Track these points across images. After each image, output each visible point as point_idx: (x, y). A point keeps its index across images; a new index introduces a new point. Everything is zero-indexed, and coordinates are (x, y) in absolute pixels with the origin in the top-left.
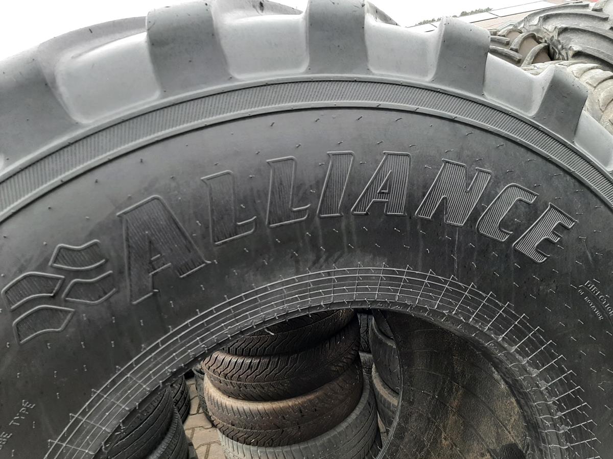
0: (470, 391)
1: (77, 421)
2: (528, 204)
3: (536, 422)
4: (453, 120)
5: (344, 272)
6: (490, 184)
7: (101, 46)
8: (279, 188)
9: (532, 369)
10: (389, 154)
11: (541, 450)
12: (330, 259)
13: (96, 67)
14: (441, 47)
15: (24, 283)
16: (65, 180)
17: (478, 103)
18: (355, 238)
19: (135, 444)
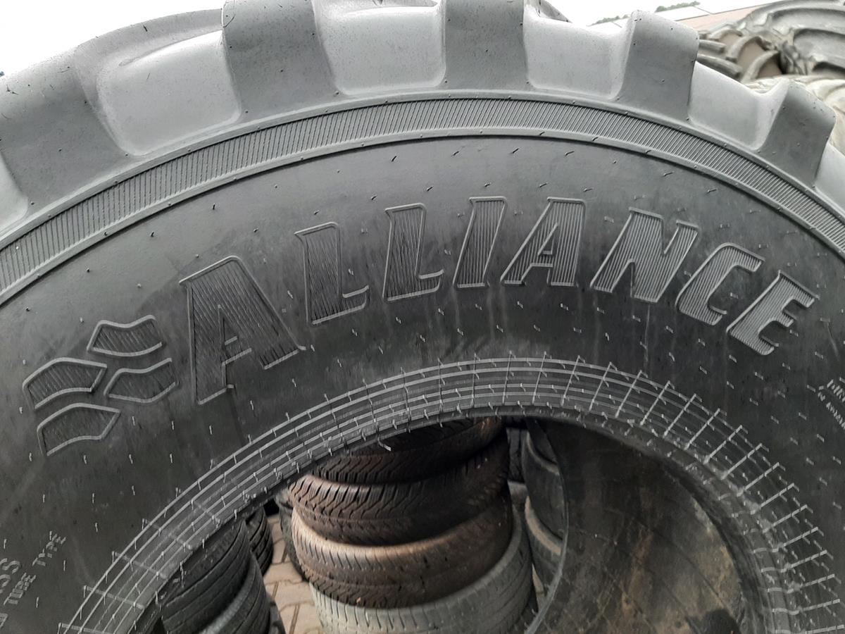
0: (662, 536)
1: (122, 563)
2: (750, 273)
3: (755, 577)
4: (645, 155)
5: (489, 365)
6: (696, 245)
7: (159, 49)
8: (401, 246)
9: (749, 503)
10: (554, 201)
11: (761, 617)
12: (470, 347)
13: (154, 78)
14: (630, 53)
15: (53, 374)
16: (109, 233)
17: (680, 132)
18: (505, 318)
19: (197, 601)
